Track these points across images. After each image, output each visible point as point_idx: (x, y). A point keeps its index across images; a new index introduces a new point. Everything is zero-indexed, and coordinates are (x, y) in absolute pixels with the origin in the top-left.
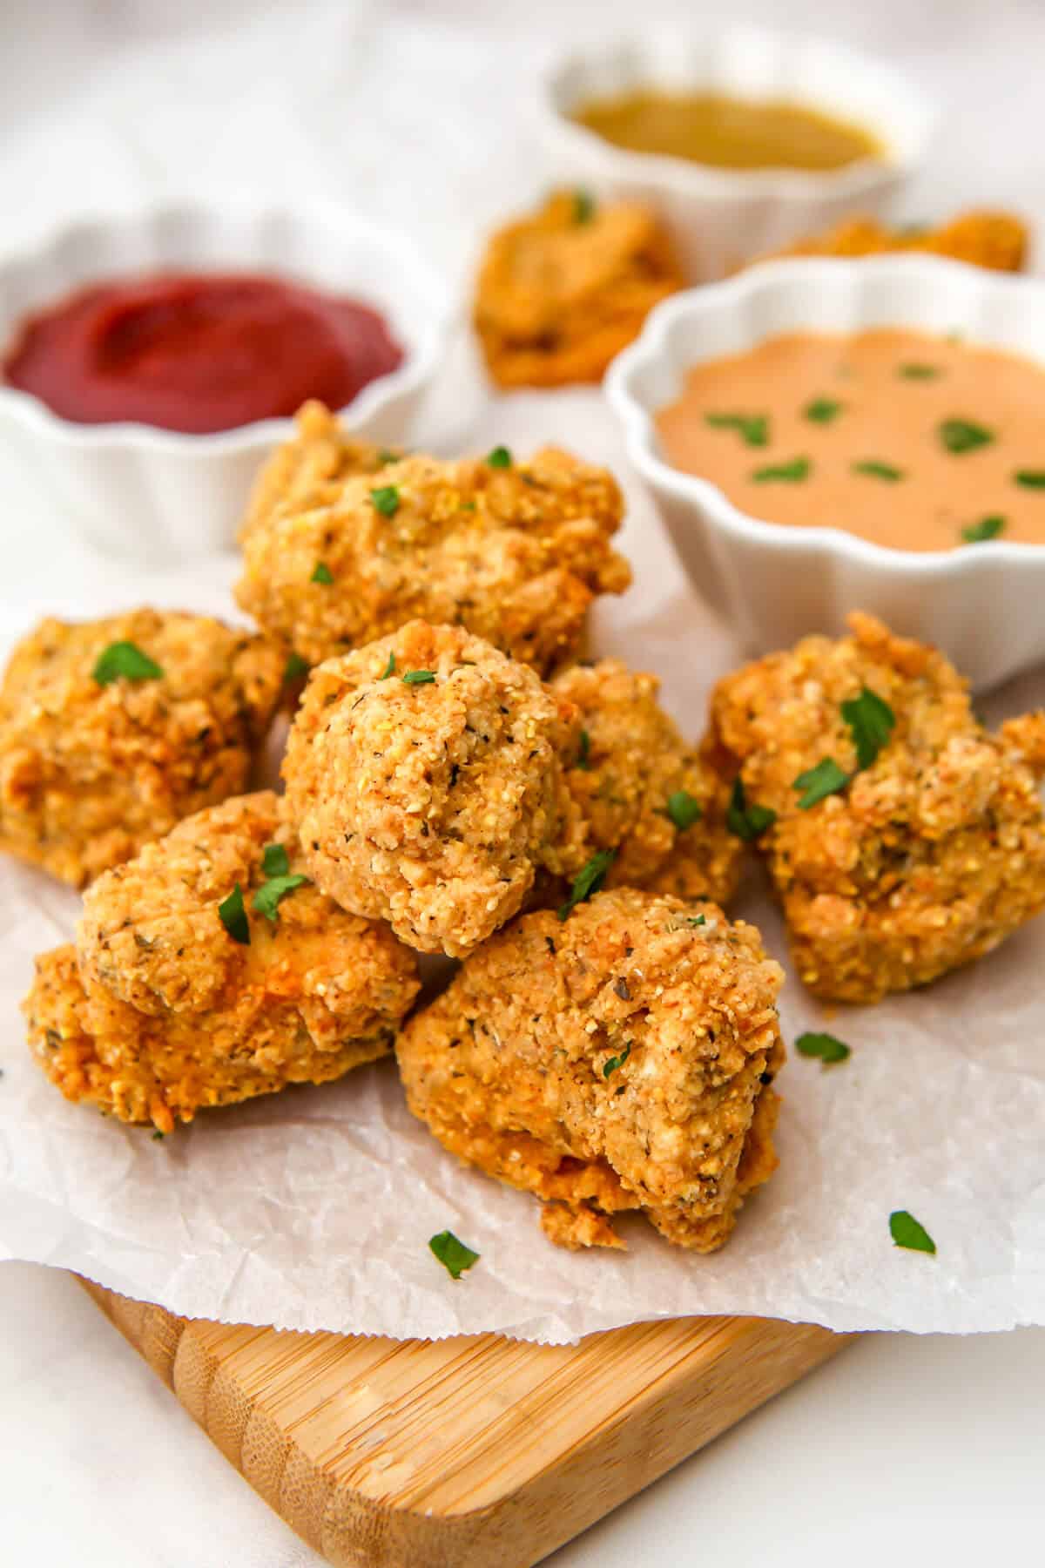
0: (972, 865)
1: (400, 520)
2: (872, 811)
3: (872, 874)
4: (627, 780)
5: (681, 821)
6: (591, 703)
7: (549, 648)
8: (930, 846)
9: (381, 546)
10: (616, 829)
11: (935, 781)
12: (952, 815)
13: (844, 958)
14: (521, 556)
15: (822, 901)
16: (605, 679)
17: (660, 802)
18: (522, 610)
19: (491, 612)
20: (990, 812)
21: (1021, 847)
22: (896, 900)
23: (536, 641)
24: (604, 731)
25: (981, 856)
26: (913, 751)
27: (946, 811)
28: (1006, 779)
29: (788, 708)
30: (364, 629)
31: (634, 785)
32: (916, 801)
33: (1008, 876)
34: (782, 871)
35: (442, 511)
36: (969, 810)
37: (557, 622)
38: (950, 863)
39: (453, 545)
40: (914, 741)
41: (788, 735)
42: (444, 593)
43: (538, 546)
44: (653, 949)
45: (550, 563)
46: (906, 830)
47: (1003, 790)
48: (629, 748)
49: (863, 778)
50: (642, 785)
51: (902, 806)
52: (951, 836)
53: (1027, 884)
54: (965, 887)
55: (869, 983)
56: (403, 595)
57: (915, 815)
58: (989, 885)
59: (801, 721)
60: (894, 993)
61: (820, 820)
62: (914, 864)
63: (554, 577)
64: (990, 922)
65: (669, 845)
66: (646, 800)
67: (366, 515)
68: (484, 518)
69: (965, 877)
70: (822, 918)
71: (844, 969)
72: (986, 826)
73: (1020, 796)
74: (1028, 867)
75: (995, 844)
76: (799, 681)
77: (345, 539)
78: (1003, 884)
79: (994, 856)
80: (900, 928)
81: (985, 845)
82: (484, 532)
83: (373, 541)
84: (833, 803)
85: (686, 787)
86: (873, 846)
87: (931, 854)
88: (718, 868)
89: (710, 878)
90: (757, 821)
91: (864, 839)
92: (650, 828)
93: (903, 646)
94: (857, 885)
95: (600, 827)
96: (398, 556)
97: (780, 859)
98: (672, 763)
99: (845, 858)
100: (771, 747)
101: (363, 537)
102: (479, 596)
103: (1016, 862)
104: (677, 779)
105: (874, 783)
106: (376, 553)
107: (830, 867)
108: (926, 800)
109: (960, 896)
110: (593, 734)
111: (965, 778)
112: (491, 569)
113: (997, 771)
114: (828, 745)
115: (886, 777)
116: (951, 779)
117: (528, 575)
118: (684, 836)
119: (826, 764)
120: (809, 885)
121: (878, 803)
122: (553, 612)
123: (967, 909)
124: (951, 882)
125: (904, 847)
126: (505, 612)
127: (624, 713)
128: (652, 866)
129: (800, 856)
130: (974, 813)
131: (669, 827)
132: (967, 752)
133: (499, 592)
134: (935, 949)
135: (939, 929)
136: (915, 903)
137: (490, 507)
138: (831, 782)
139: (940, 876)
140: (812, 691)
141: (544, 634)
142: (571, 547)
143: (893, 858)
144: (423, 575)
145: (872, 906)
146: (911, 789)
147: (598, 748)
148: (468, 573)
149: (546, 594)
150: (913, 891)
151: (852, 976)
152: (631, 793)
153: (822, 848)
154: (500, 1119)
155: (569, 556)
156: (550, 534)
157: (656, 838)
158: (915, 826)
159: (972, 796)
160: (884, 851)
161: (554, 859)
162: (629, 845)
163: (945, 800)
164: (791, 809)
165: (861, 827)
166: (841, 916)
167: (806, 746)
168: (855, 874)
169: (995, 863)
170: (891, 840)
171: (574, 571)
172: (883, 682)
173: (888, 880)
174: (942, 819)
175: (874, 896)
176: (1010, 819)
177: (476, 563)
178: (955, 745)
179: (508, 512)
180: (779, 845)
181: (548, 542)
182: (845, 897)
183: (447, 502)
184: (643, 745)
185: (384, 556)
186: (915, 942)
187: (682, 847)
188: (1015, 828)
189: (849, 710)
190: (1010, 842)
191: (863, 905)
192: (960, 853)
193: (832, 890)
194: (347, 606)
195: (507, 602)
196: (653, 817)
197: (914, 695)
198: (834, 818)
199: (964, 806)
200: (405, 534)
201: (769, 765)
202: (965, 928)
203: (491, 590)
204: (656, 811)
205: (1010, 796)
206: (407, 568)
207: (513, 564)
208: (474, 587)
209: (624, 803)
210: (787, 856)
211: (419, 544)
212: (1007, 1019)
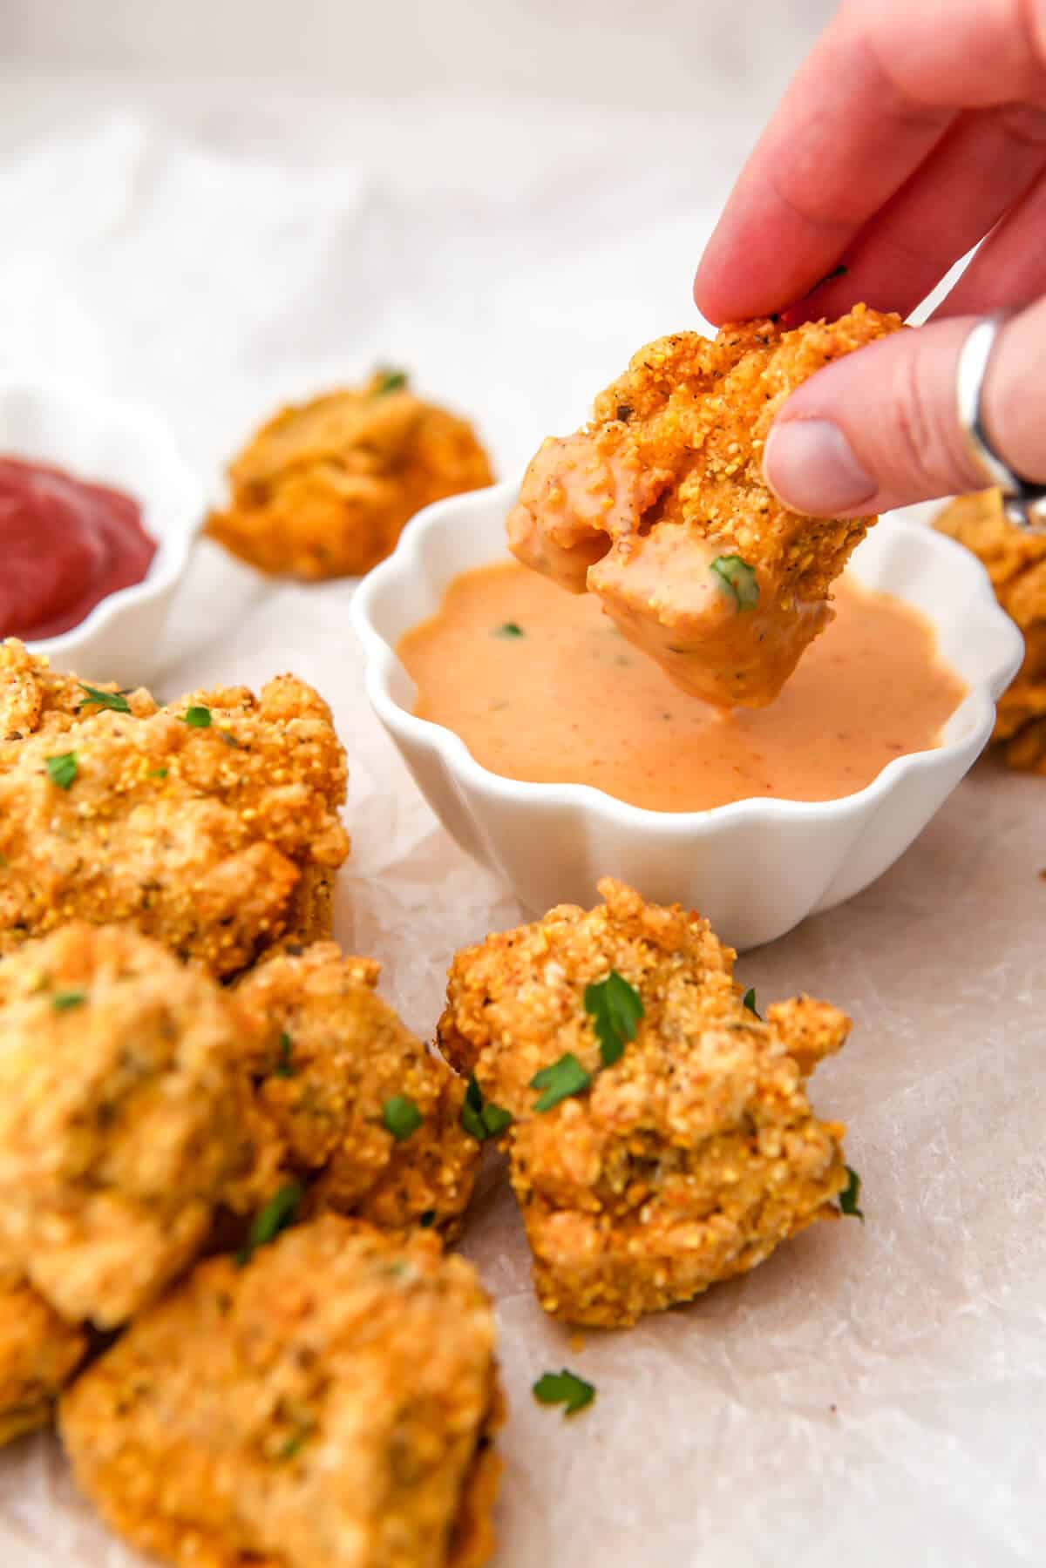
0: (730, 1175)
1: (79, 790)
2: (615, 1118)
3: (618, 1187)
4: (334, 1088)
5: (399, 1130)
6: (295, 999)
7: (250, 935)
8: (683, 1154)
9: (56, 823)
10: (321, 1145)
11: (685, 1083)
12: (704, 1120)
13: (586, 1284)
14: (216, 831)
15: (559, 1219)
16: (310, 969)
17: (373, 1110)
18: (216, 895)
19: (180, 898)
20: (748, 1117)
21: (784, 1154)
22: (646, 1214)
23: (235, 927)
24: (308, 1033)
25: (741, 1165)
26: (665, 1043)
27: (697, 1116)
28: (765, 1080)
29: (527, 993)
30: (41, 916)
31: (343, 1093)
32: (665, 1103)
33: (771, 1187)
34: (519, 1183)
35: (127, 781)
36: (723, 1117)
37: (258, 906)
38: (705, 1172)
39: (139, 818)
40: (667, 1031)
41: (526, 1024)
42: (127, 875)
43: (235, 820)
44: (339, 1310)
45: (253, 835)
46: (656, 1138)
47: (761, 1092)
48: (336, 1051)
49: (607, 1077)
50: (351, 1092)
51: (647, 1112)
52: (706, 1143)
53: (792, 1195)
54: (723, 1198)
55: (620, 1307)
56: (79, 878)
57: (663, 1121)
58: (750, 1197)
59: (539, 1009)
60: (648, 1315)
61: (559, 1126)
62: (665, 1174)
63: (255, 853)
64: (753, 1236)
65: (384, 1158)
66: (357, 1111)
67: (40, 785)
68: (177, 786)
69: (724, 1187)
70: (557, 1241)
71: (588, 1295)
72: (746, 1131)
73: (780, 1096)
74: (793, 1176)
75: (755, 1151)
76: (540, 960)
77: (15, 815)
78: (766, 1195)
79: (754, 1164)
80: (649, 1248)
81: (744, 1153)
82: (176, 802)
83: (47, 815)
84: (571, 1108)
85: (406, 1088)
86: (617, 1156)
87: (684, 1164)
88: (448, 1176)
89: (439, 1189)
90: (493, 1123)
91: (608, 1147)
92: (362, 1139)
93: (658, 918)
94: (600, 1198)
95: (303, 1144)
96: (76, 833)
97: (515, 1169)
98: (390, 1062)
99: (584, 1173)
100: (507, 1039)
101: (35, 812)
102: (166, 879)
103: (779, 1172)
104: (397, 1079)
105: (619, 1082)
106: (50, 831)
107: (568, 1180)
108: (675, 1105)
109: (718, 1210)
110: (296, 1036)
111: (717, 1081)
112: (181, 848)
113: (753, 1072)
114: (569, 1038)
115: (631, 1078)
116: (701, 1081)
117: (223, 851)
118: (404, 1146)
119: (567, 1059)
120: (550, 1198)
121: (621, 1108)
122: (251, 895)
123: (725, 1225)
124: (707, 1194)
125: (653, 1154)
126: (196, 896)
127: (332, 1010)
128: (366, 1181)
129: (536, 1168)
130: (729, 1120)
131: (382, 1138)
132: (721, 1049)
133: (189, 875)
134: (689, 1271)
135: (692, 1251)
136: (667, 1219)
137: (184, 774)
138: (572, 1084)
139: (695, 1187)
140: (554, 972)
141: (243, 919)
142: (277, 817)
143: (641, 1167)
144: (103, 854)
145: (618, 1222)
146: (660, 1089)
147: (299, 1053)
148: (155, 852)
149: (242, 877)
150: (663, 1206)
151: (598, 1301)
152: (338, 1103)
153: (559, 1160)
154: (171, 1501)
155: (276, 827)
156: (254, 804)
157: (368, 1153)
158: (665, 1132)
159: (725, 1102)
160: (631, 1160)
161: (237, 1196)
162: (339, 1162)
163: (696, 1104)
164: (527, 1114)
165: (603, 1136)
166: (579, 1239)
167: (542, 1040)
168: (599, 1187)
169: (755, 1173)
170: (638, 1149)
171: (278, 844)
172: (633, 961)
173: (637, 1192)
174: (694, 1126)
175: (621, 1210)
176: (770, 1124)
177: (165, 839)
178: (708, 1041)
179: (205, 779)
180: (515, 1151)
181: (248, 814)
182: (588, 1214)
183: (135, 768)
184: (353, 1045)
185: (59, 834)
186: (667, 1263)
187: (401, 1157)
188: (776, 1134)
189: (594, 997)
190: (772, 1150)
191: (606, 1222)
192: (716, 1163)
193: (572, 1206)
194: (20, 890)
195: (199, 885)
196: (365, 1128)
197: (670, 974)
198: (571, 1126)
199: (717, 1112)
200: (84, 808)
201: (506, 1057)
202: (724, 1245)
203: (181, 872)
204: (369, 1121)
205: (770, 1100)
206: (86, 847)
207: (207, 841)
208: (161, 868)
209: (329, 1114)
210: (523, 1166)
211: (100, 818)
212: (779, 1340)
